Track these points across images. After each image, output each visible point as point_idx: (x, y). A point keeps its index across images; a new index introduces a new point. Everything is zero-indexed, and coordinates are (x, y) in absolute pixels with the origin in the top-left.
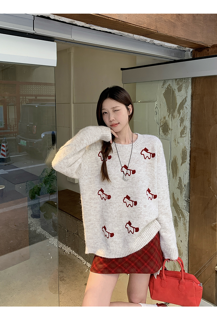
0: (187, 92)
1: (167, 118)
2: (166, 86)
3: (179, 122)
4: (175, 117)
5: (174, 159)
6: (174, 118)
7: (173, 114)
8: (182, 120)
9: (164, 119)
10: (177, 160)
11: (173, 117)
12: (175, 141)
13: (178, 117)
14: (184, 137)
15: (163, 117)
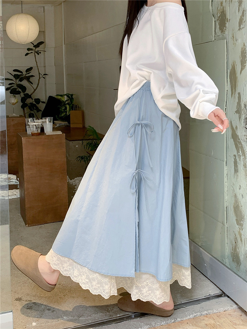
1: (224, 4)
5: (232, 66)
6: (231, 2)
9: (221, 6)
10: (236, 67)
12: (233, 38)
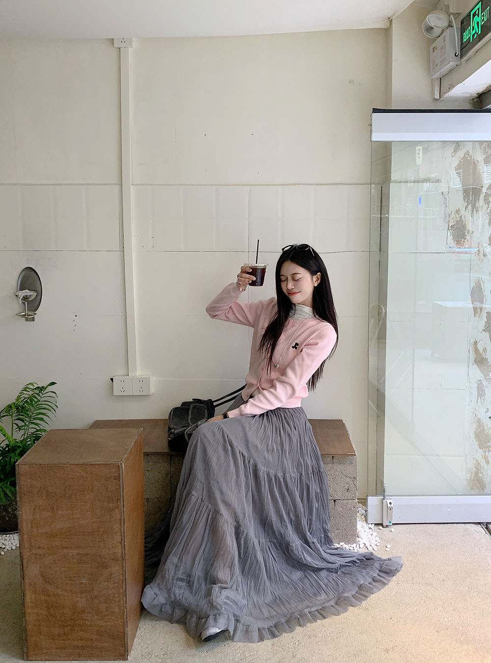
1: (463, 212)
2: (461, 154)
4: (479, 210)
5: (476, 283)
6: (476, 212)
7: (475, 205)
9: (456, 214)
10: (482, 284)
11: (476, 209)
12: (479, 253)
13: (485, 208)
15: (454, 210)
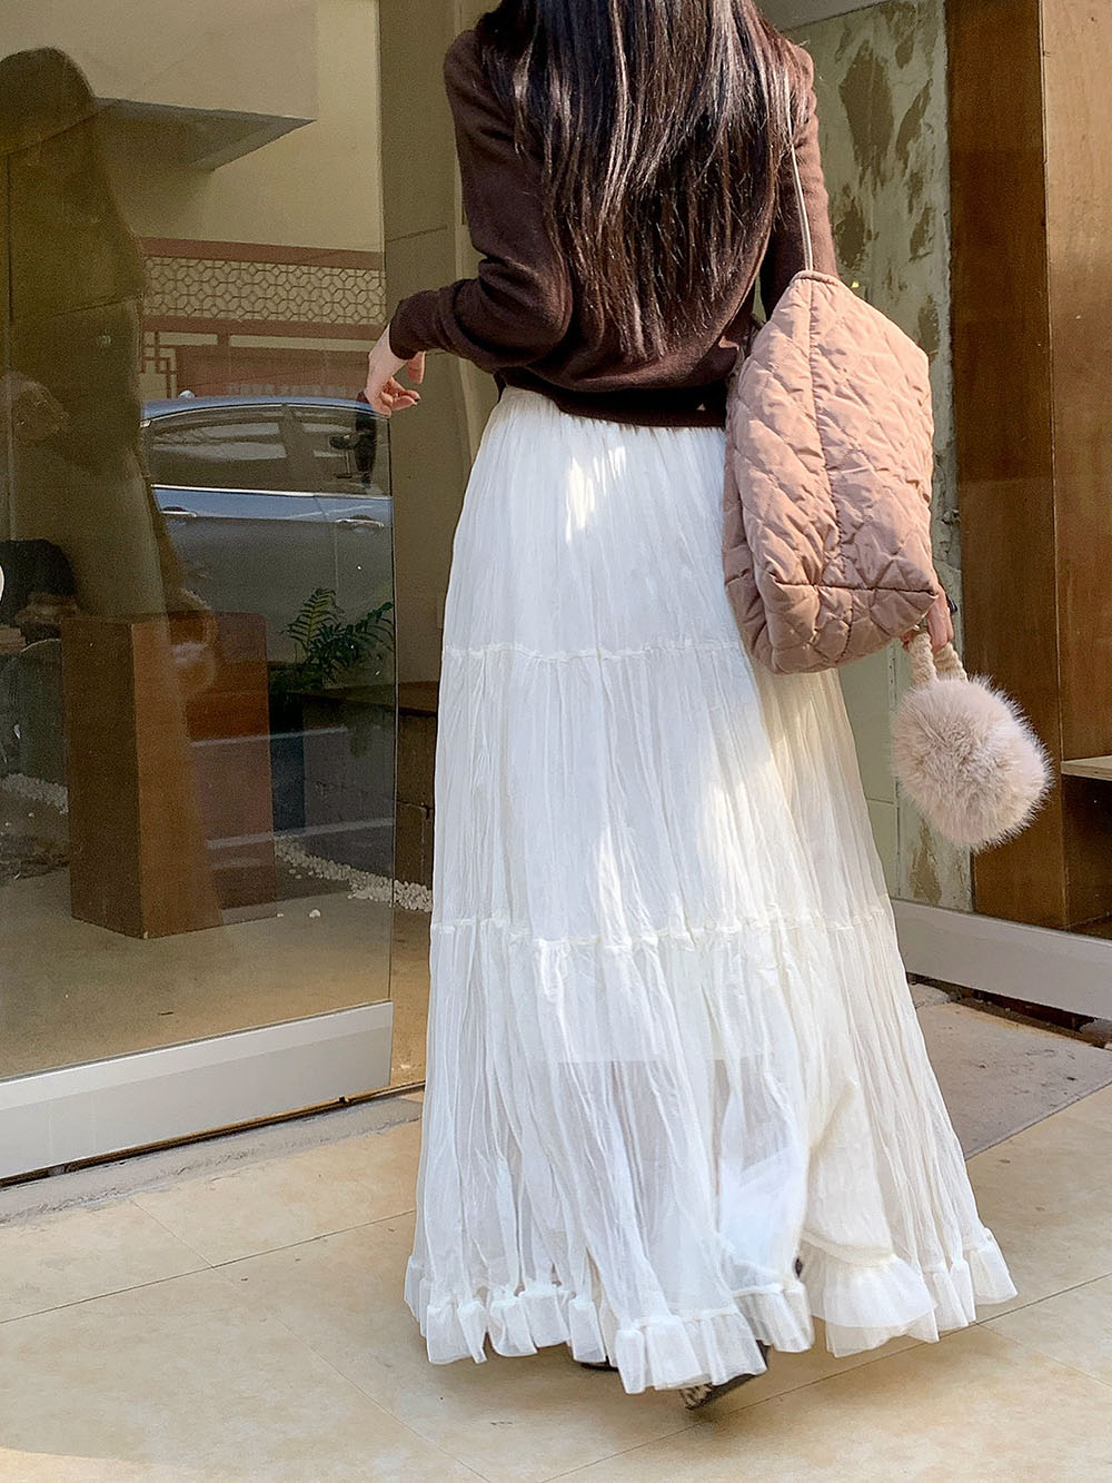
0: (930, 63)
1: (855, 190)
2: (852, 51)
3: (903, 193)
4: (888, 179)
8: (916, 184)
9: (845, 197)
11: (881, 178)
12: (891, 283)
13: (897, 172)
14: (926, 255)
15: (839, 190)
